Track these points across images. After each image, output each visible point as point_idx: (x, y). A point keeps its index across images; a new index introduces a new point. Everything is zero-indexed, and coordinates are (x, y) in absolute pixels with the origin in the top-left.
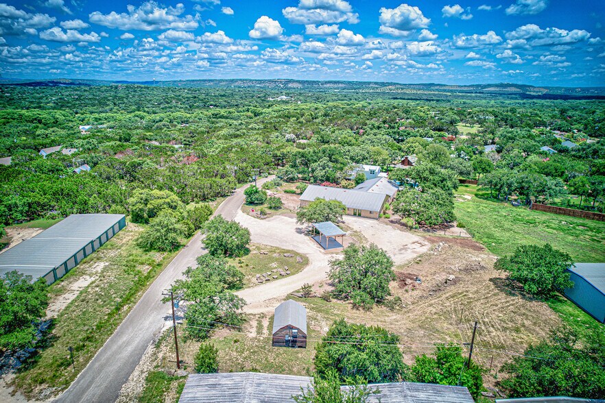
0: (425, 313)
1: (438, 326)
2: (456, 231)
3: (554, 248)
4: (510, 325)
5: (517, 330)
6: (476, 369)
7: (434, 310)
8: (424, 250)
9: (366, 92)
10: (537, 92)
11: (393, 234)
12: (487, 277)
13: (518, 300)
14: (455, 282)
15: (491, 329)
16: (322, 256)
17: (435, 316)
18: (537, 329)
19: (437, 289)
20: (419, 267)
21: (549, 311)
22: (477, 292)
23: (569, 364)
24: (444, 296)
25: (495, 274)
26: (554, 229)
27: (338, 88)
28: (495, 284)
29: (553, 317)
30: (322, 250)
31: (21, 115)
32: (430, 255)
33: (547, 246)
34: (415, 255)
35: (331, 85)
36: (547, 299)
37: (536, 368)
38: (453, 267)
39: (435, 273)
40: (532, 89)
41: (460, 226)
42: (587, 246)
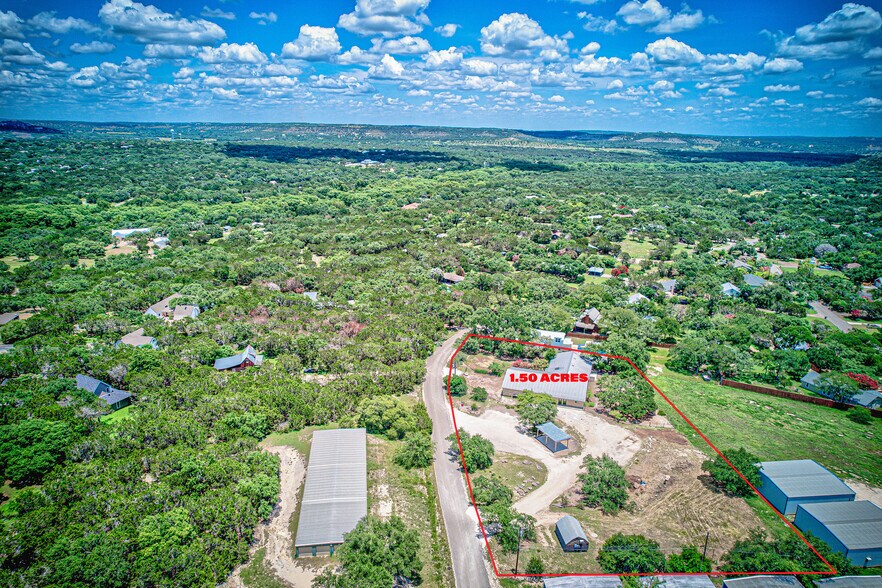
0: (656, 514)
1: (669, 525)
2: (659, 421)
3: (747, 451)
4: (720, 521)
5: (725, 525)
6: (707, 561)
7: (662, 512)
8: (637, 447)
9: (478, 147)
10: (706, 146)
11: (604, 428)
12: (695, 475)
13: (722, 496)
14: (672, 482)
15: (707, 525)
16: (555, 460)
17: (665, 517)
18: (739, 523)
19: (660, 491)
20: (637, 467)
21: (746, 506)
22: (690, 491)
23: (762, 554)
24: (666, 497)
25: (702, 473)
26: (744, 412)
27: (437, 139)
28: (703, 482)
29: (749, 511)
30: (551, 453)
31: (20, 215)
32: (644, 453)
33: (742, 449)
34: (632, 455)
35: (427, 134)
36: (743, 495)
37: (743, 557)
38: (666, 466)
39: (653, 475)
40: (700, 141)
41: (661, 414)
42: (771, 432)
